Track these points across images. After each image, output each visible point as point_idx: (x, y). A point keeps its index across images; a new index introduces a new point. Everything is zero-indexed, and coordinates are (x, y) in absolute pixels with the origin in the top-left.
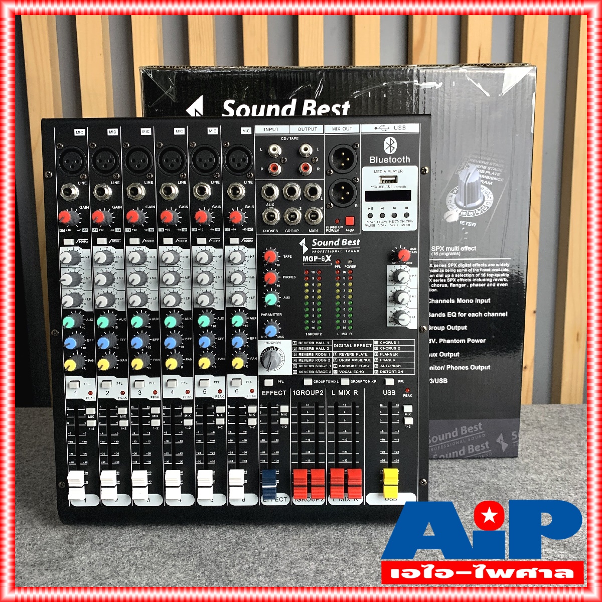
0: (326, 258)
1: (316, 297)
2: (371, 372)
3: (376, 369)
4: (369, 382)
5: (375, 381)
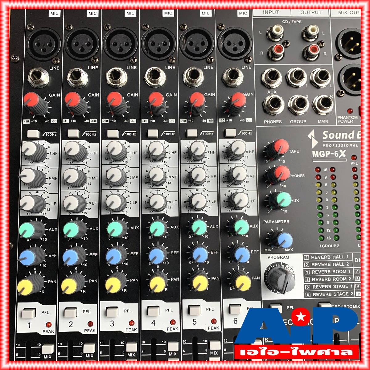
0: (340, 154)
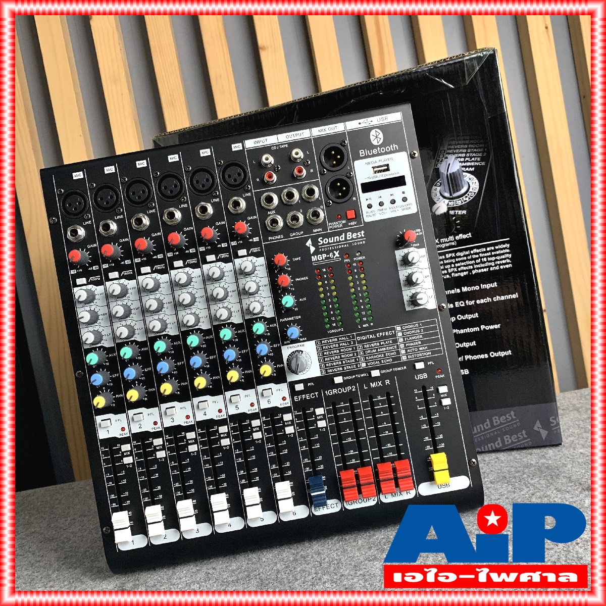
0: (334, 255)
1: (331, 294)
2: (399, 358)
3: (403, 355)
4: (399, 369)
5: (405, 367)
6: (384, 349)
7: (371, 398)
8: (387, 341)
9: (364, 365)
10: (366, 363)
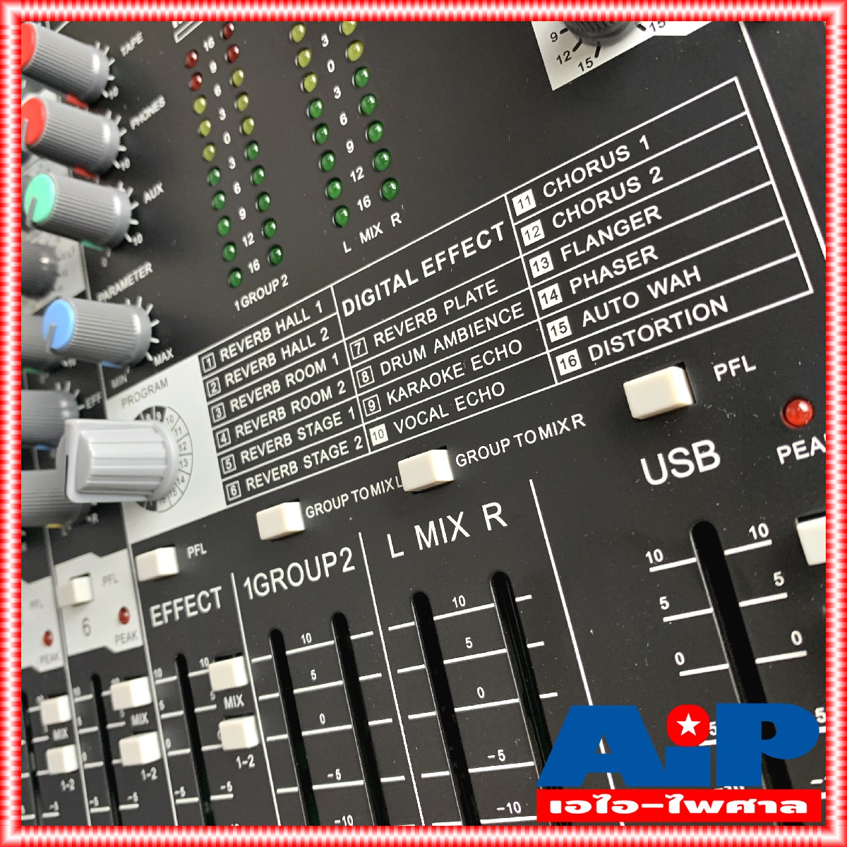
2: (541, 371)
3: (561, 347)
4: (546, 432)
5: (578, 420)
6: (462, 334)
7: (423, 607)
8: (470, 287)
9: (379, 435)
10: (388, 423)
